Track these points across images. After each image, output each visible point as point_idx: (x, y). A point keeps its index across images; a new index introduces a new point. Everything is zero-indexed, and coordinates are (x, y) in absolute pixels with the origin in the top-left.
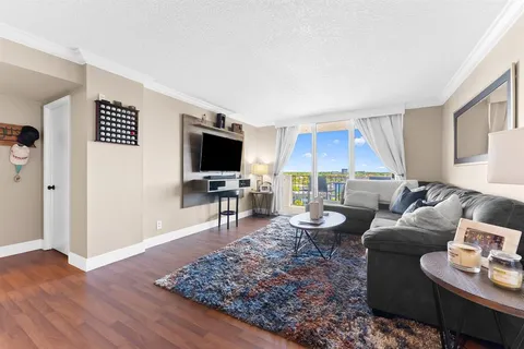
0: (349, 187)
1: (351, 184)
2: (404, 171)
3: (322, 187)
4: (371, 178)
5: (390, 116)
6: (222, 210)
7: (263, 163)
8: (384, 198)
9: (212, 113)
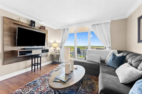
0: (88, 53)
1: (89, 51)
2: (110, 46)
3: (79, 52)
4: (97, 49)
5: (105, 23)
6: (36, 63)
7: (57, 43)
8: (103, 58)
9: (28, 20)
